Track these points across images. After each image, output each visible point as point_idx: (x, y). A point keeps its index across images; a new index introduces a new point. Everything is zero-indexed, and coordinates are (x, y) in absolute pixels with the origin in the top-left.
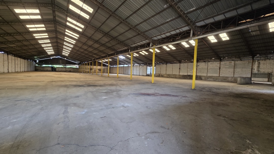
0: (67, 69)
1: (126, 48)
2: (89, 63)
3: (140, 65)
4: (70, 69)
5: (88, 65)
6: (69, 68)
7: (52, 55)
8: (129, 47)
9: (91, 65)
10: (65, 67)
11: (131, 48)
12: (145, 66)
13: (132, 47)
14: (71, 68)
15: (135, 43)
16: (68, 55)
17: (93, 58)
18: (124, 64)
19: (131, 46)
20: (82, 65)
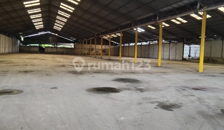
0: (58, 50)
1: (151, 14)
2: (90, 40)
3: (170, 42)
4: (62, 50)
5: (89, 43)
6: (61, 48)
7: (41, 30)
8: (157, 12)
9: (93, 43)
10: (56, 46)
11: (160, 13)
12: (180, 44)
13: (162, 12)
14: (63, 48)
15: (168, 6)
16: (61, 29)
17: (97, 33)
18: (142, 42)
19: (161, 10)
20: (79, 43)
